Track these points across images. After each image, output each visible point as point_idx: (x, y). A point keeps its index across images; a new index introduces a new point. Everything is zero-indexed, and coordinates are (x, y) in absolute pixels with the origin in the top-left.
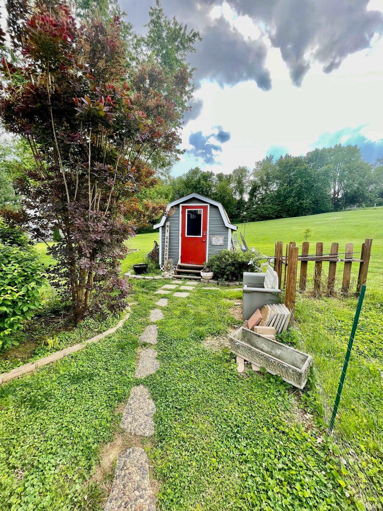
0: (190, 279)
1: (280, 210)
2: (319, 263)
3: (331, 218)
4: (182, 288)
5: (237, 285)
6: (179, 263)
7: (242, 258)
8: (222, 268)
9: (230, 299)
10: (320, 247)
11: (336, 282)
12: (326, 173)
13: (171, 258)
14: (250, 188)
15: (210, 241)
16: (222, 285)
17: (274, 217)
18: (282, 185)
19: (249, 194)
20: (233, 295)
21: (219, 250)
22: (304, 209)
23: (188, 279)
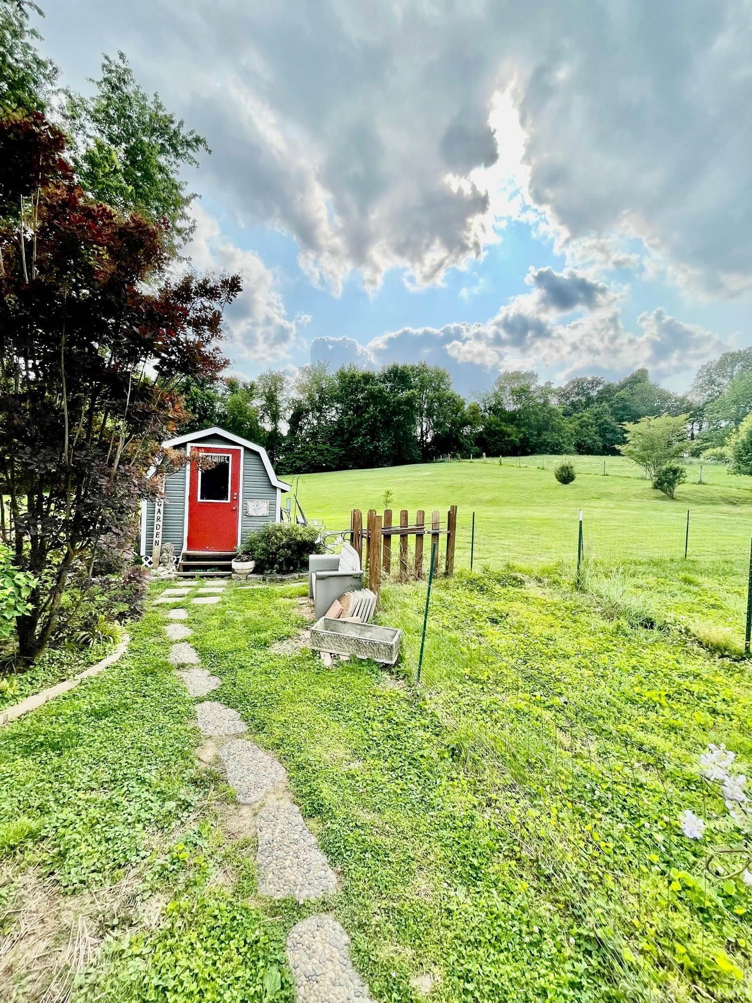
0: (212, 577)
1: (343, 455)
2: (404, 537)
3: (419, 474)
4: (201, 591)
5: (295, 579)
6: (185, 550)
7: (302, 535)
8: (273, 553)
9: (290, 598)
10: (405, 515)
11: (424, 560)
12: (409, 401)
13: (167, 541)
14: (292, 412)
15: (245, 510)
16: (272, 580)
17: (334, 466)
18: (345, 413)
19: (290, 422)
20: (293, 591)
21: (262, 523)
22: (381, 457)
23: (207, 576)
